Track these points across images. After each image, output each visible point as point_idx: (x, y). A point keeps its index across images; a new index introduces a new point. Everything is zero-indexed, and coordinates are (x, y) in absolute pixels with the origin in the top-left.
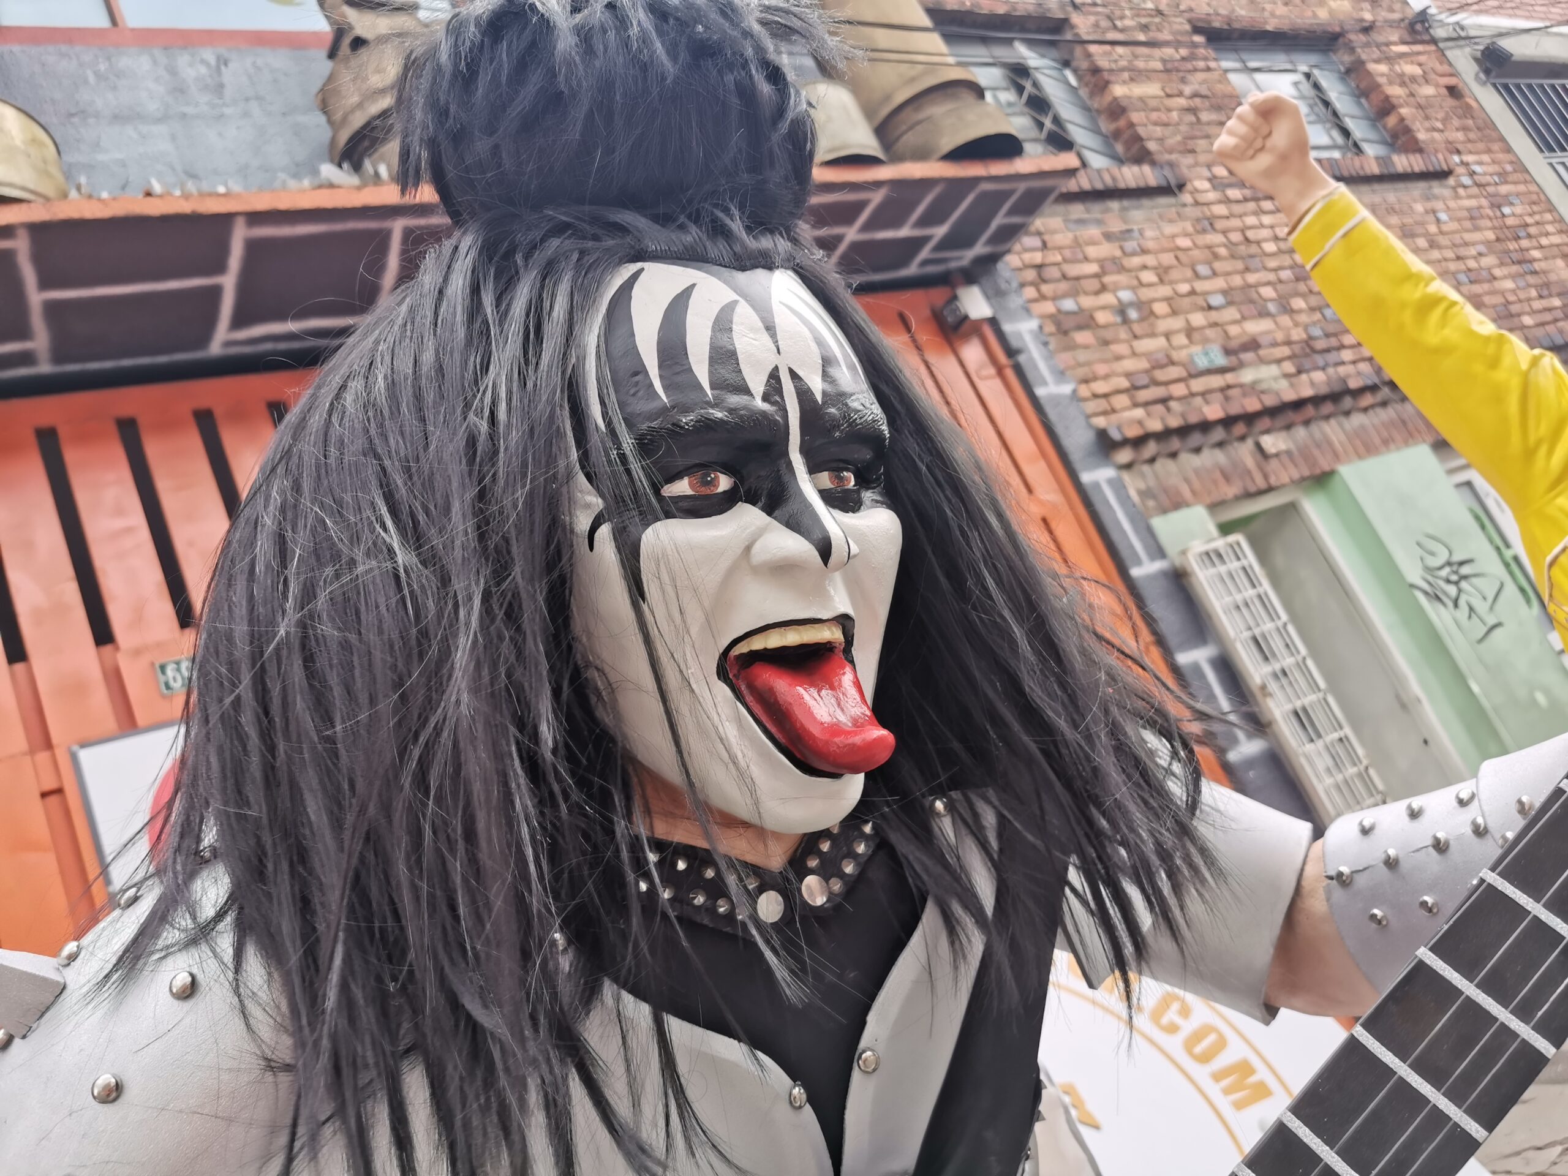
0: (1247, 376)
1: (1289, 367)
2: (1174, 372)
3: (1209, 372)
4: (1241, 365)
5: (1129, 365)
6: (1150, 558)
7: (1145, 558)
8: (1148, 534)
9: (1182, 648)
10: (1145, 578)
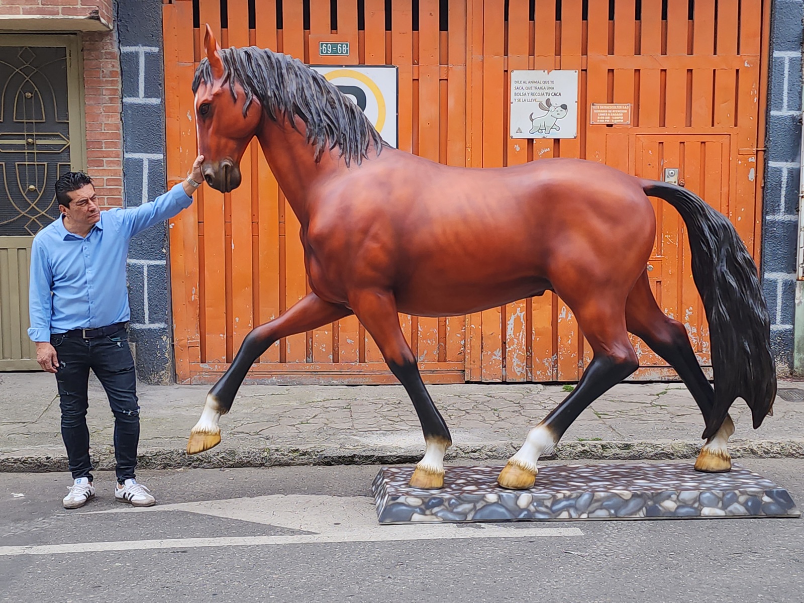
6: (790, 108)
7: (786, 107)
8: (797, 94)
9: (776, 159)
10: (778, 118)
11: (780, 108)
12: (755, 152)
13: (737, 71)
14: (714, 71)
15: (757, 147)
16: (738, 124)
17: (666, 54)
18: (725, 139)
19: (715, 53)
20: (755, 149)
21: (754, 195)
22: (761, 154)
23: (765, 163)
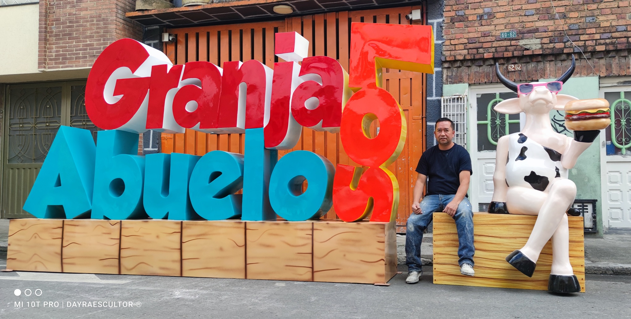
0: (522, 43)
1: (546, 41)
2: (489, 39)
3: (505, 39)
4: (522, 39)
5: (471, 35)
6: (436, 95)
7: (435, 95)
8: (440, 89)
9: (430, 121)
10: (431, 101)
11: (432, 96)
12: (421, 118)
13: (411, 79)
14: (400, 79)
15: (422, 116)
16: (413, 104)
18: (406, 112)
21: (422, 139)
22: (424, 119)
23: (426, 123)
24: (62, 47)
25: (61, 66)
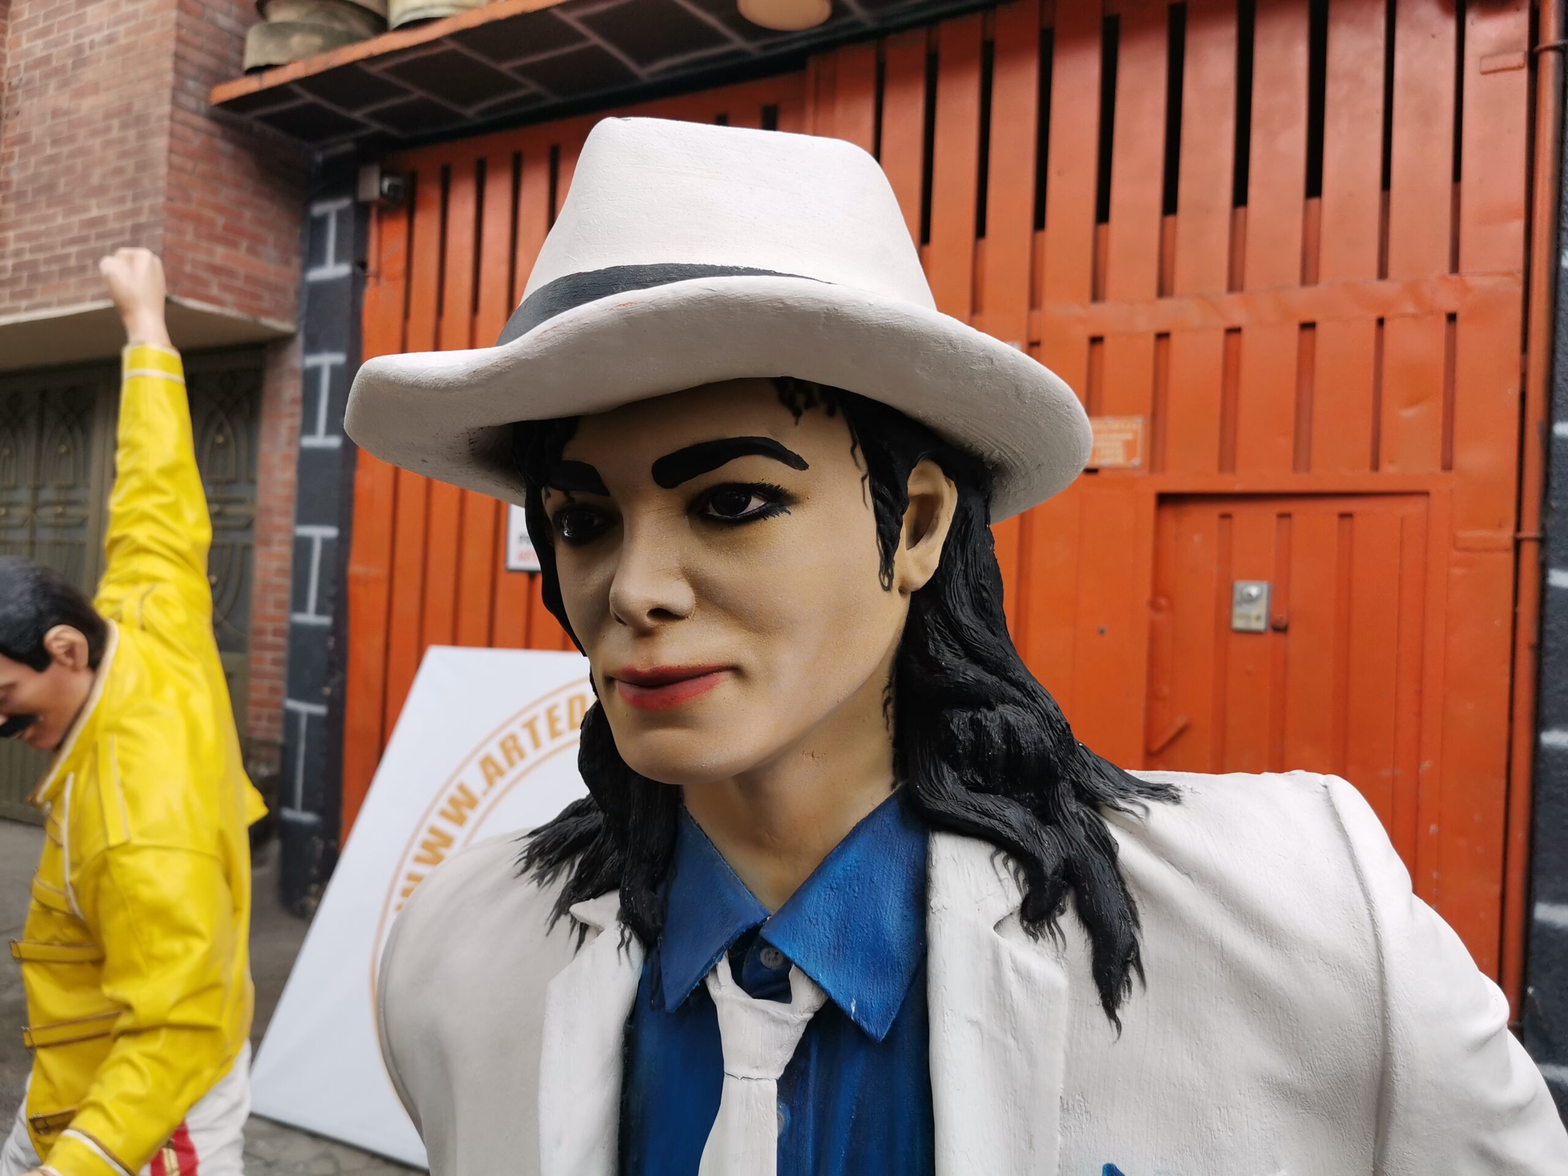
9: (1567, 564)
12: (1508, 543)
13: (1452, 316)
14: (1381, 322)
15: (1518, 527)
16: (1456, 463)
17: (1241, 288)
18: (1413, 508)
19: (1383, 273)
20: (1507, 535)
21: (1507, 668)
22: (1530, 552)
23: (1543, 576)
24: (29, 237)
25: (24, 303)
